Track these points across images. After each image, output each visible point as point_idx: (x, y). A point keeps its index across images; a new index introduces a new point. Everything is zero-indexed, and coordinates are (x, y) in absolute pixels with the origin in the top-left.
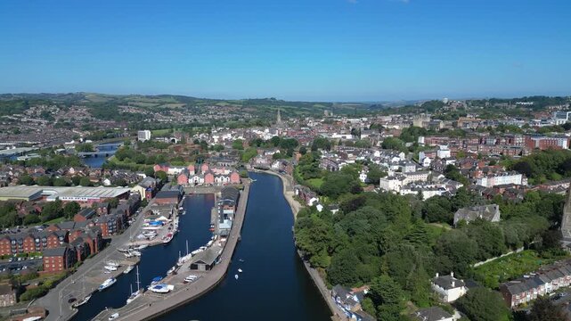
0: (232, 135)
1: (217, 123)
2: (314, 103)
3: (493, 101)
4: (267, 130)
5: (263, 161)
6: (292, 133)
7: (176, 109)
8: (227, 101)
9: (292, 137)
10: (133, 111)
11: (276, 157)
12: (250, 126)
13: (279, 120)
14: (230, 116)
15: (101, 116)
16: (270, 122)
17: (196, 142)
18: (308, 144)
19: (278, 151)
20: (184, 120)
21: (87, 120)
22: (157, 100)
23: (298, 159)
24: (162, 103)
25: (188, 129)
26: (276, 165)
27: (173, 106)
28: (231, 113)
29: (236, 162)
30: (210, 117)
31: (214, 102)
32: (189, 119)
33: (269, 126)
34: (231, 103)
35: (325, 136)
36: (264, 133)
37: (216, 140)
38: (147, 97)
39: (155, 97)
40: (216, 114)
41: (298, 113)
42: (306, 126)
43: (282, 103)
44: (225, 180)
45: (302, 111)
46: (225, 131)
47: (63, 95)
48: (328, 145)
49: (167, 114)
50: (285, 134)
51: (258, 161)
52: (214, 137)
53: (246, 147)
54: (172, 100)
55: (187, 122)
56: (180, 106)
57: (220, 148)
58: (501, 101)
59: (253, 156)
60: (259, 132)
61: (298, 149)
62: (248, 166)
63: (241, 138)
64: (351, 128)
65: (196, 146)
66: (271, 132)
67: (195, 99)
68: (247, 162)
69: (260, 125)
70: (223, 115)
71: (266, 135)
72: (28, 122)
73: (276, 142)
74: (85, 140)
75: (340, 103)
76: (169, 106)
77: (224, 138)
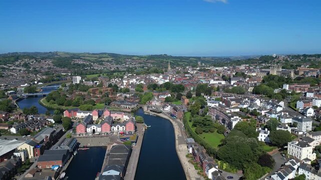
0: (137, 80)
1: (130, 70)
2: (190, 57)
3: (305, 56)
4: (161, 77)
5: (158, 104)
6: (180, 79)
7: (108, 61)
8: (138, 56)
9: (179, 83)
10: (81, 62)
11: (167, 100)
12: (149, 73)
13: (169, 68)
14: (140, 65)
15: (60, 66)
16: (164, 70)
17: (110, 86)
18: (192, 89)
19: (169, 95)
20: (111, 68)
21: (50, 68)
22: (98, 56)
23: (186, 103)
24: (100, 58)
25: (110, 74)
26: (168, 109)
27: (106, 59)
28: (140, 63)
29: (136, 105)
30: (127, 66)
31: (130, 57)
32: (114, 67)
33: (163, 73)
34: (141, 57)
35: (204, 82)
36: (159, 79)
37: (125, 84)
38: (93, 54)
39: (97, 54)
40: (131, 64)
41: (180, 63)
42: (188, 73)
43: (171, 57)
44: (121, 129)
45: (183, 62)
46: (132, 77)
47: (46, 53)
48: (209, 91)
49: (102, 64)
50: (174, 79)
51: (153, 104)
52: (124, 81)
53: (146, 90)
54: (107, 55)
55: (112, 69)
56: (110, 59)
57: (127, 91)
58: (310, 56)
59: (150, 99)
60: (155, 78)
61: (185, 93)
62: (145, 108)
63: (142, 82)
64: (221, 75)
65: (109, 89)
66: (164, 78)
67: (120, 55)
68: (145, 104)
69: (157, 72)
70: (135, 64)
71: (160, 80)
72: (13, 69)
73: (167, 86)
74: (38, 83)
75: (205, 57)
76: (103, 59)
77: (131, 82)
